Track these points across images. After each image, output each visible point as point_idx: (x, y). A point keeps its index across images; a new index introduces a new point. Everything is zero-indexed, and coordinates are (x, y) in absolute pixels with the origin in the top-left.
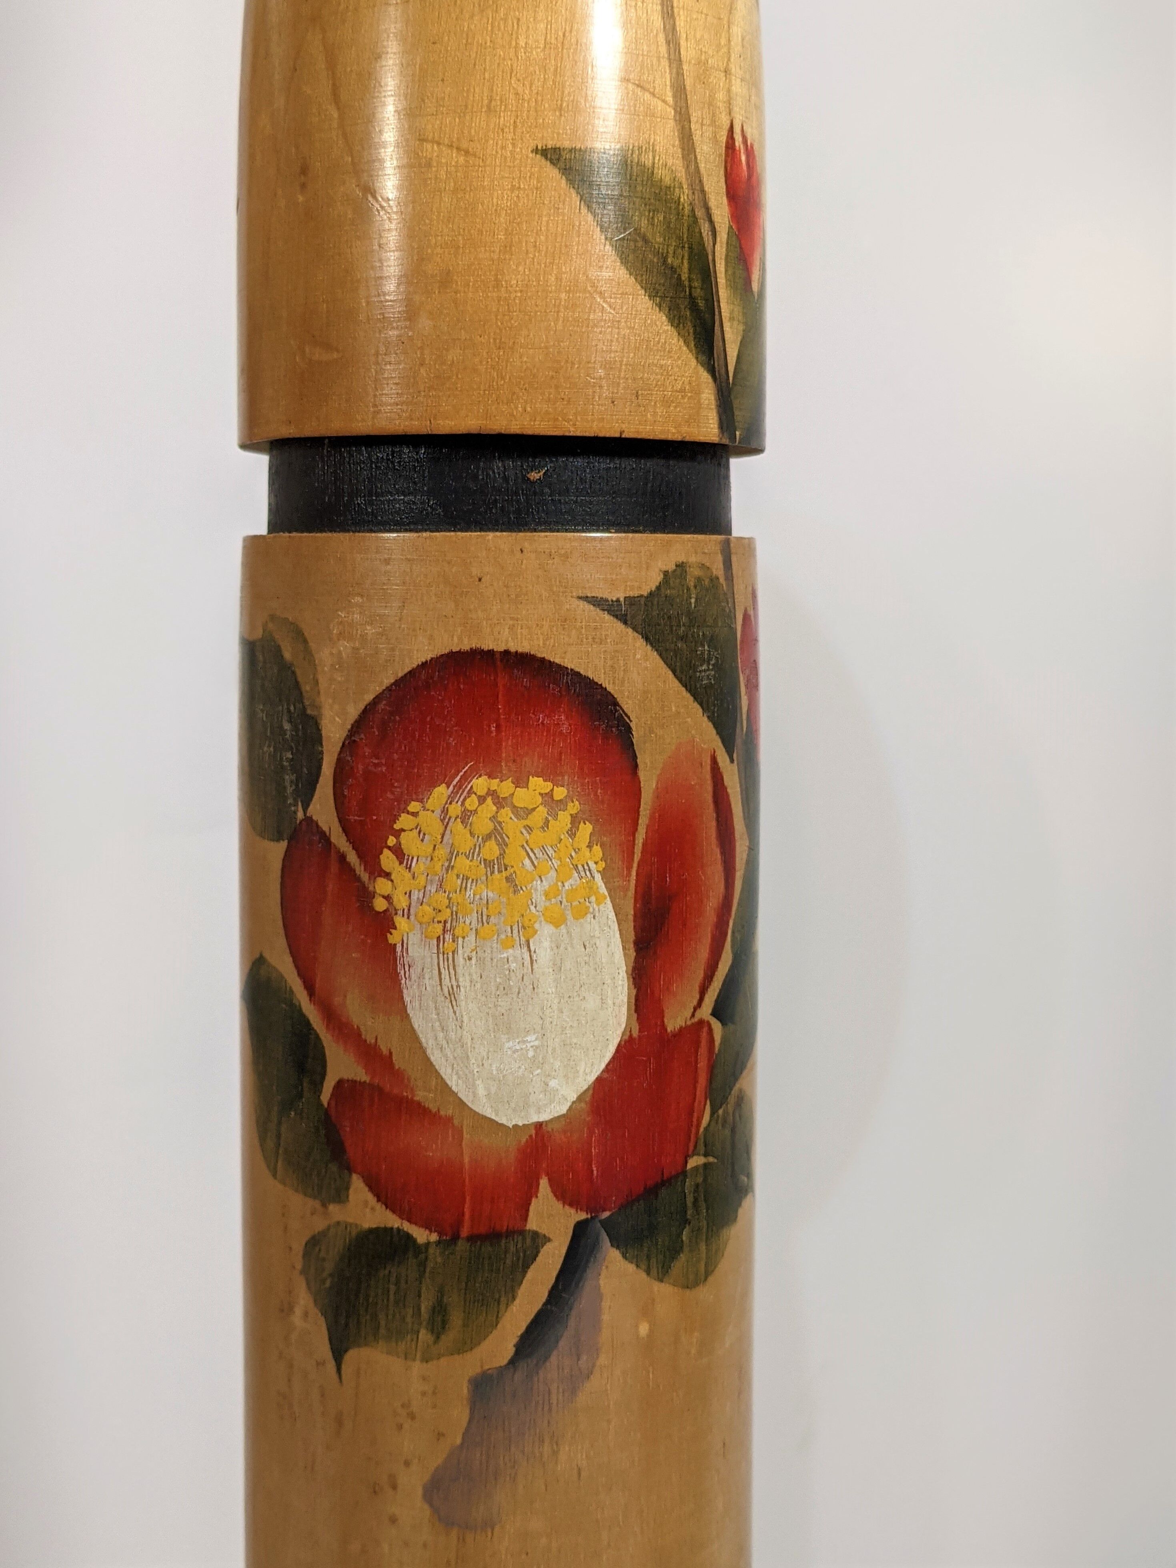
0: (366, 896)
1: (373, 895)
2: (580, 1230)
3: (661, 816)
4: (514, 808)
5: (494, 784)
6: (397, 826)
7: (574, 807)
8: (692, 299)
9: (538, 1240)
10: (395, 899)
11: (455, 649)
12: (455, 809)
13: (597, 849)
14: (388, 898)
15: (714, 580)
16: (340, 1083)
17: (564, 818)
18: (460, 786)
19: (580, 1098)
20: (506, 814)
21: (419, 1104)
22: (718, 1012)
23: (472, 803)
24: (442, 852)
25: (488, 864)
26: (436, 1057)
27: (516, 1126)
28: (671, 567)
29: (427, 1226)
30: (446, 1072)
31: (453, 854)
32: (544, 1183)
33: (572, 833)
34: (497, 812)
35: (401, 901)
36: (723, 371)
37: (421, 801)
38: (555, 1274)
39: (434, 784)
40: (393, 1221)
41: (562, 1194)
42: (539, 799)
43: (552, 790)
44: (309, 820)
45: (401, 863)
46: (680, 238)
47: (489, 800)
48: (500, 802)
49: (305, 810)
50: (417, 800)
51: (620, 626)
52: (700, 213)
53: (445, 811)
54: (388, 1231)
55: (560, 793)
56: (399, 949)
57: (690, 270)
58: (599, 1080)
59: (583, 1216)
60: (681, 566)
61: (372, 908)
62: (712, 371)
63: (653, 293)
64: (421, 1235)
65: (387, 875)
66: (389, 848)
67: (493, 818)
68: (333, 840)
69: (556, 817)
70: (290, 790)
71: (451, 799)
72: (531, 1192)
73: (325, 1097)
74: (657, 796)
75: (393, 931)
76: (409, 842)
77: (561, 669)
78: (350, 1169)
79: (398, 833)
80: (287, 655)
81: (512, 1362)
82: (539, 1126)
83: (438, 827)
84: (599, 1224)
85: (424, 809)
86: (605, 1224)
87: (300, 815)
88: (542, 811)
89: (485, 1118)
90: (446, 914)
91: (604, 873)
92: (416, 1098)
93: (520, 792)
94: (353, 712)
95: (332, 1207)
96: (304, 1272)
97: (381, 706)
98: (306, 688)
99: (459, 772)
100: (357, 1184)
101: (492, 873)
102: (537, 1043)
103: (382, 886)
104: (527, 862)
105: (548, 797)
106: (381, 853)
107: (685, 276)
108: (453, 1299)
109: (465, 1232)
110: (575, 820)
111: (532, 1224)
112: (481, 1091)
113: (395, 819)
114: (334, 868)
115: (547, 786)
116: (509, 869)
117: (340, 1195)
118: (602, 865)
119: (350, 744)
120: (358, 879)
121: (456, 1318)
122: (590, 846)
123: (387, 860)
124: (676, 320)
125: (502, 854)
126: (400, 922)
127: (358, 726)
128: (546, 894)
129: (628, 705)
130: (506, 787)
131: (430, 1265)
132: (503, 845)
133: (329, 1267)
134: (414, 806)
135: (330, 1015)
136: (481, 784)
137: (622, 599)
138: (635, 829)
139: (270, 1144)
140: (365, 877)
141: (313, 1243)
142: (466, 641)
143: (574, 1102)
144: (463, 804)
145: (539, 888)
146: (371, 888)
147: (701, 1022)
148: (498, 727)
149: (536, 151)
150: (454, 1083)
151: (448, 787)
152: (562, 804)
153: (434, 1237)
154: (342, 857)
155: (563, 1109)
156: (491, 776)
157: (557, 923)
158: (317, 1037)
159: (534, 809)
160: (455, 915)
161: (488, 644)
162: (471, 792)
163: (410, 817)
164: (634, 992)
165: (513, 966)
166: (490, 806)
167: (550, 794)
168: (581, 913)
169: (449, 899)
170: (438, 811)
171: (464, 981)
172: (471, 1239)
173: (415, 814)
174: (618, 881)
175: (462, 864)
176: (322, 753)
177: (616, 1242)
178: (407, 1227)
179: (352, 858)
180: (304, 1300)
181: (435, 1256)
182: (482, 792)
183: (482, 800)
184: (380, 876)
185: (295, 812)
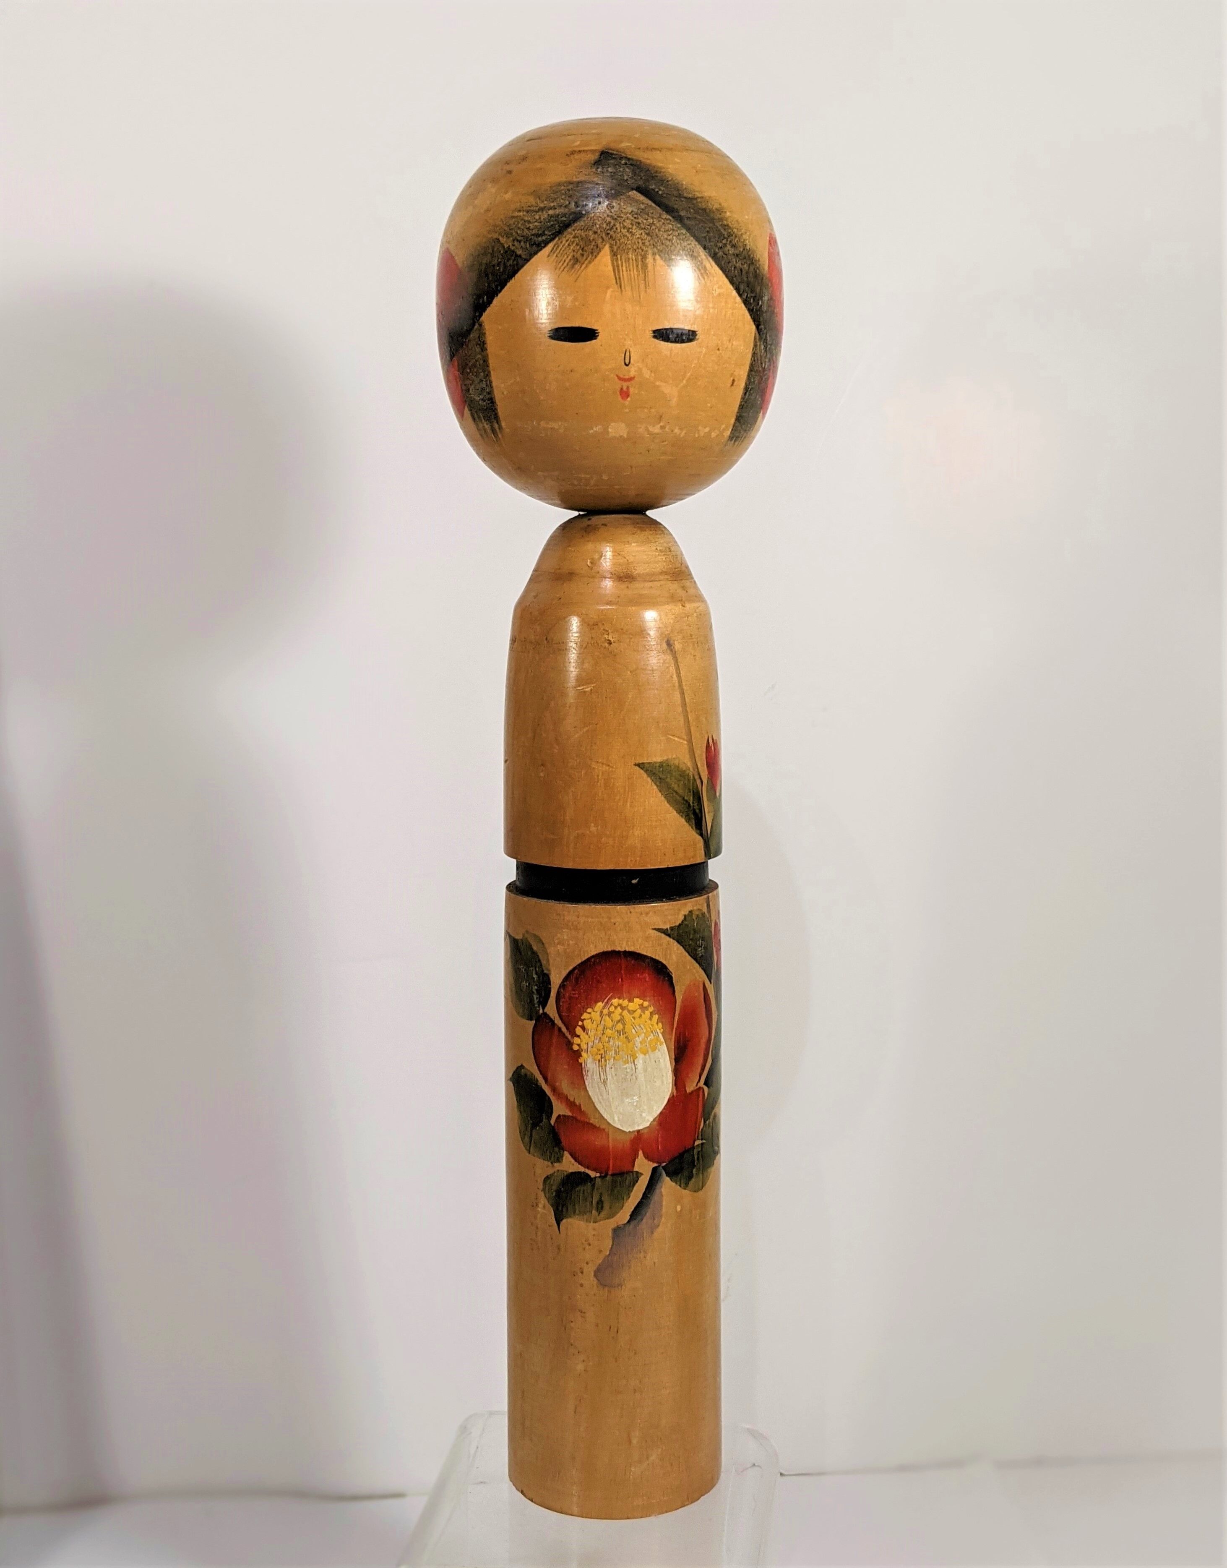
0: (570, 1044)
1: (572, 1044)
2: (655, 1170)
3: (684, 1008)
4: (629, 1011)
5: (621, 1001)
6: (582, 1018)
7: (651, 1009)
8: (694, 810)
9: (638, 1175)
10: (582, 1045)
11: (605, 950)
12: (605, 1011)
13: (660, 1025)
14: (579, 1045)
15: (703, 914)
16: (559, 1116)
17: (648, 1013)
18: (607, 1003)
19: (654, 1120)
20: (625, 1013)
21: (592, 1124)
22: (706, 1083)
23: (612, 1009)
24: (601, 1027)
25: (618, 1032)
26: (598, 1106)
27: (629, 1132)
28: (687, 913)
29: (595, 1170)
30: (602, 1111)
31: (605, 1028)
32: (641, 1153)
33: (650, 1019)
34: (622, 1012)
35: (584, 1046)
36: (706, 834)
37: (592, 1008)
38: (645, 1187)
39: (597, 1002)
40: (582, 1169)
41: (648, 1157)
42: (638, 1007)
43: (643, 1003)
44: (545, 1014)
45: (584, 1031)
46: (689, 789)
47: (619, 1008)
48: (623, 1008)
49: (543, 1009)
50: (591, 1008)
51: (668, 938)
52: (697, 777)
53: (601, 1012)
54: (580, 1173)
55: (646, 1004)
56: (583, 1064)
57: (693, 800)
58: (661, 1113)
59: (655, 1165)
60: (691, 912)
61: (572, 1049)
62: (701, 835)
63: (679, 812)
64: (593, 1174)
65: (578, 1036)
66: (580, 1026)
67: (621, 1015)
68: (556, 1022)
69: (644, 1013)
70: (536, 1001)
71: (604, 1008)
72: (636, 1156)
73: (552, 1122)
74: (683, 1002)
75: (581, 1058)
76: (587, 1024)
77: (646, 957)
78: (563, 1149)
79: (582, 1021)
80: (535, 948)
81: (629, 1222)
82: (638, 1131)
83: (599, 1018)
84: (661, 1168)
85: (594, 1011)
86: (664, 1168)
87: (541, 1011)
88: (639, 1011)
89: (618, 1129)
90: (602, 1052)
91: (663, 1034)
92: (591, 1122)
93: (631, 1004)
94: (564, 973)
95: (556, 1164)
96: (544, 1190)
97: (576, 971)
98: (544, 962)
99: (607, 997)
100: (566, 1154)
101: (620, 1035)
102: (637, 1099)
103: (576, 1040)
104: (633, 1031)
105: (641, 1006)
106: (576, 1027)
107: (691, 803)
108: (605, 1198)
109: (610, 1173)
110: (652, 1014)
111: (636, 1169)
112: (616, 1119)
113: (582, 1015)
114: (556, 1032)
115: (641, 1001)
116: (627, 1034)
117: (559, 1160)
118: (662, 1030)
119: (562, 986)
120: (567, 1038)
121: (606, 1205)
122: (657, 1023)
123: (578, 1030)
124: (688, 820)
125: (624, 1028)
126: (584, 1054)
127: (567, 978)
128: (641, 1042)
129: (671, 968)
130: (625, 1003)
131: (596, 1186)
132: (624, 1024)
133: (554, 1188)
134: (589, 1010)
135: (554, 1090)
136: (615, 1001)
137: (669, 928)
138: (674, 1016)
139: (527, 1139)
140: (569, 1037)
141: (547, 1178)
142: (609, 947)
143: (652, 1122)
144: (608, 1009)
145: (638, 1040)
146: (572, 1041)
147: (700, 1088)
148: (622, 980)
149: (635, 765)
150: (605, 1116)
151: (603, 1003)
152: (646, 1008)
153: (598, 1175)
154: (560, 1029)
155: (648, 1124)
156: (619, 998)
157: (645, 1053)
158: (549, 1098)
159: (635, 1011)
160: (605, 1052)
161: (618, 949)
162: (612, 1004)
163: (588, 1014)
164: (674, 1078)
165: (628, 1070)
166: (619, 1010)
167: (642, 1005)
168: (654, 1049)
169: (604, 1046)
170: (598, 1013)
171: (609, 1077)
172: (613, 1175)
173: (590, 1013)
174: (668, 1037)
175: (609, 1032)
176: (551, 988)
177: (668, 1175)
178: (587, 1171)
179: (564, 1029)
180: (543, 1201)
181: (598, 1181)
182: (616, 1004)
183: (616, 1008)
184: (575, 1036)
185: (539, 1010)
